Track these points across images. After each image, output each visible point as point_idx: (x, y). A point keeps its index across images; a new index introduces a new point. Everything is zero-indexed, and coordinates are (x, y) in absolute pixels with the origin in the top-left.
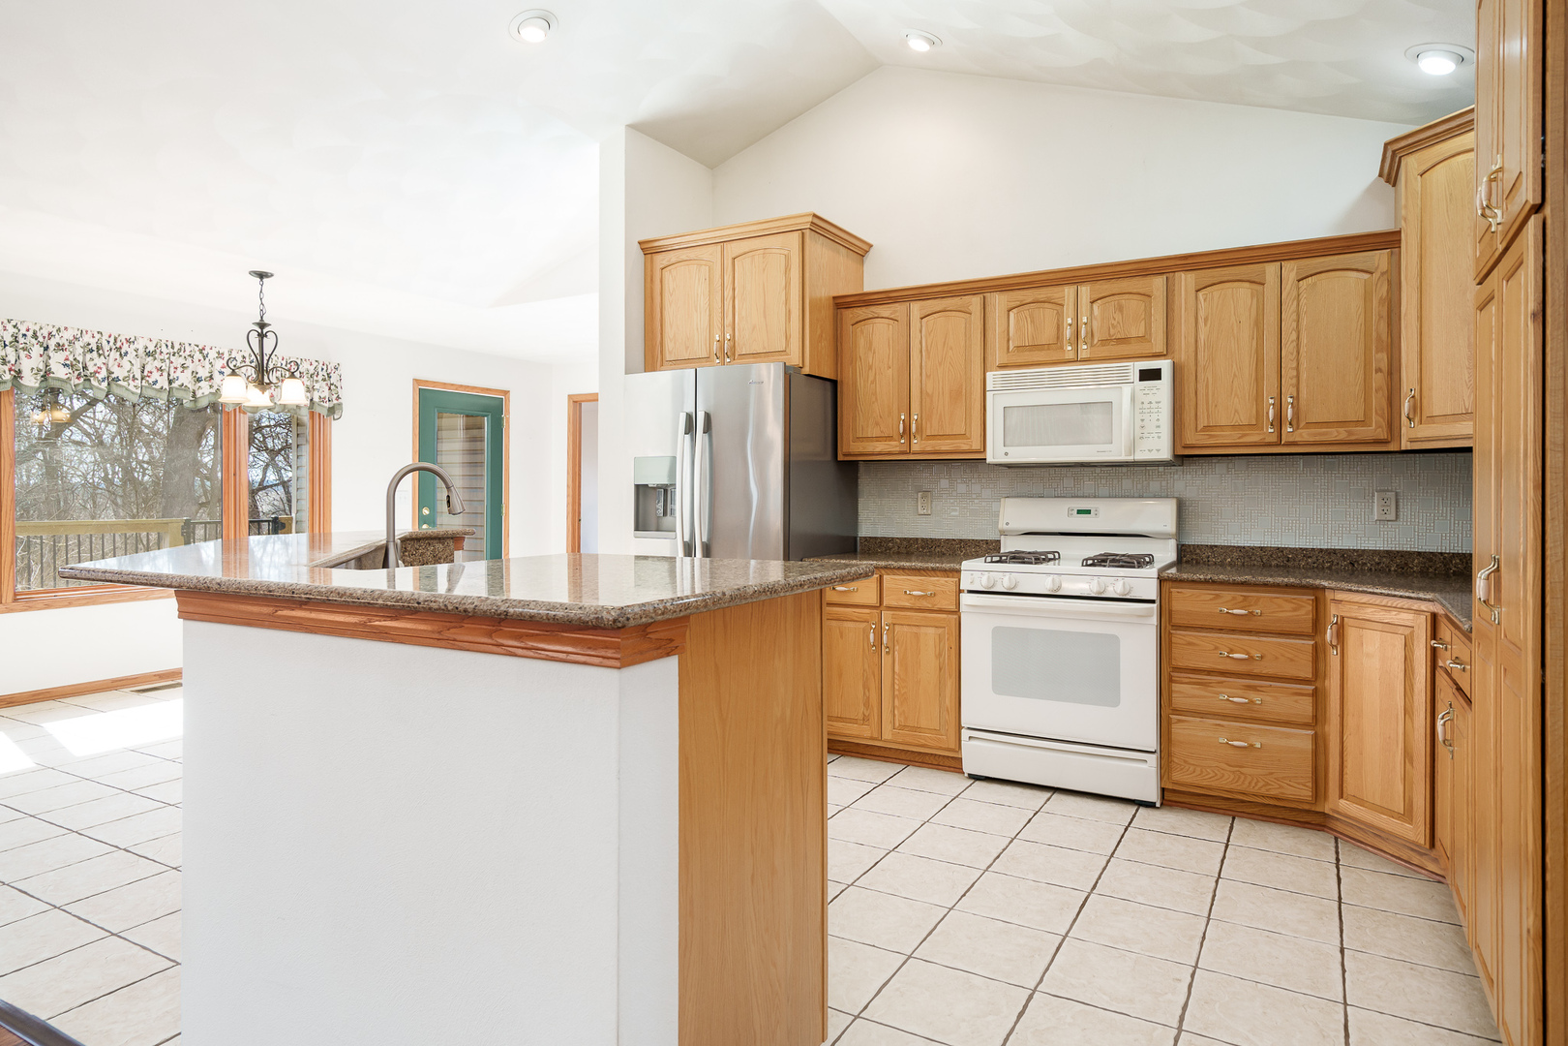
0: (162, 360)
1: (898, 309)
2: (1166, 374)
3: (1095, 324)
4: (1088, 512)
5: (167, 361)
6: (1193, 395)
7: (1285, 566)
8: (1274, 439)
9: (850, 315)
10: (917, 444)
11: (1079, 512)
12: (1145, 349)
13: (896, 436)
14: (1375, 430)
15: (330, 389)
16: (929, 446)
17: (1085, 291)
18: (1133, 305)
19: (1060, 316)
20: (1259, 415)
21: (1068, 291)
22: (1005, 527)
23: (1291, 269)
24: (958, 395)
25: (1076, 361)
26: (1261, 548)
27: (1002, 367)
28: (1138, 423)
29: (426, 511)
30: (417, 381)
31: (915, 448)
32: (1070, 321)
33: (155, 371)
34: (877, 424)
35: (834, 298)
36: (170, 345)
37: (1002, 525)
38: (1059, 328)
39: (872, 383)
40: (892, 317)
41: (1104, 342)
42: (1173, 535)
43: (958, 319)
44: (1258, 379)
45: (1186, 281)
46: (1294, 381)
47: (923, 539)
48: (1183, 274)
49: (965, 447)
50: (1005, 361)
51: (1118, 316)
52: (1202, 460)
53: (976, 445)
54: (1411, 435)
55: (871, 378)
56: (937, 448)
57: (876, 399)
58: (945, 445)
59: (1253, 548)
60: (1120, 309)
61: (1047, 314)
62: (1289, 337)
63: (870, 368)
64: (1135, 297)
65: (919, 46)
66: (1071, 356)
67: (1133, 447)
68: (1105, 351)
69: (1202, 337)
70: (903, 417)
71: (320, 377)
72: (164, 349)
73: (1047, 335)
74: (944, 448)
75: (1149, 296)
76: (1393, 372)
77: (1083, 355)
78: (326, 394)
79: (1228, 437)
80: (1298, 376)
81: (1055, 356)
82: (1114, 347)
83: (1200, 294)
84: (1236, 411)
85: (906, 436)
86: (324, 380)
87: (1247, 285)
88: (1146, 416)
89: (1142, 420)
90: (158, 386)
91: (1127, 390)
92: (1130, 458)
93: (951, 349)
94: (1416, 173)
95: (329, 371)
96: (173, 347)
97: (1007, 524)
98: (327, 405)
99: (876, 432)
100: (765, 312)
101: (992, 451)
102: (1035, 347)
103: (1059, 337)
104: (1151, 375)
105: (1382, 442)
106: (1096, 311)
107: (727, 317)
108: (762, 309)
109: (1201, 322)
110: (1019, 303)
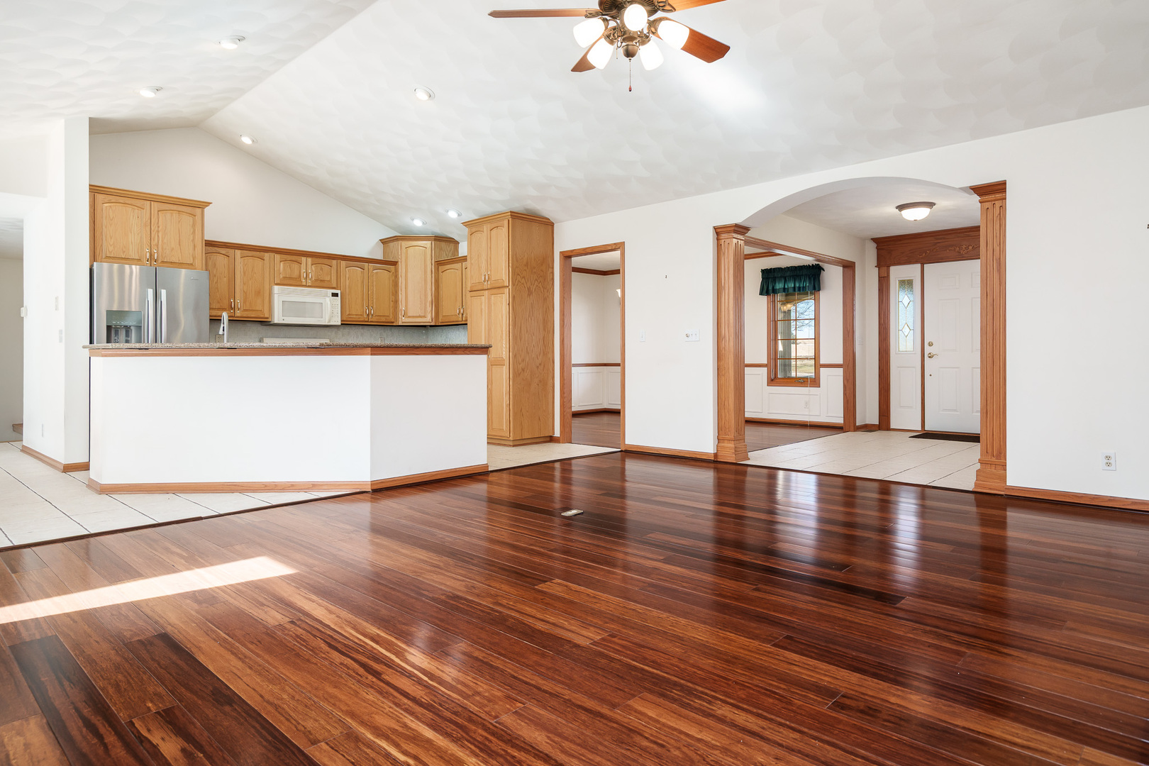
1: (231, 252)
2: (339, 295)
3: (313, 273)
6: (346, 303)
8: (367, 320)
10: (239, 313)
12: (332, 285)
14: (391, 318)
16: (245, 314)
17: (309, 260)
18: (326, 268)
19: (300, 267)
20: (363, 312)
21: (304, 259)
23: (371, 266)
24: (259, 293)
25: (306, 286)
27: (277, 284)
28: (331, 312)
32: (304, 270)
34: (218, 302)
38: (300, 272)
39: (216, 283)
40: (225, 254)
43: (259, 261)
44: (363, 300)
45: (343, 264)
46: (372, 302)
48: (342, 261)
49: (262, 316)
50: (279, 282)
51: (321, 272)
52: (349, 326)
53: (271, 315)
54: (402, 320)
55: (215, 281)
58: (254, 314)
60: (322, 269)
61: (295, 266)
62: (371, 288)
63: (215, 276)
64: (326, 266)
65: (247, 140)
66: (304, 284)
67: (329, 321)
68: (317, 283)
69: (347, 284)
70: (232, 300)
73: (295, 274)
74: (253, 316)
75: (331, 267)
76: (396, 302)
77: (309, 284)
79: (354, 318)
81: (299, 283)
82: (320, 284)
83: (346, 269)
84: (357, 310)
85: (234, 309)
87: (360, 269)
88: (334, 309)
89: (333, 311)
91: (328, 299)
92: (328, 324)
93: (255, 274)
94: (406, 247)
100: (179, 242)
101: (277, 319)
102: (290, 278)
103: (300, 276)
104: (335, 295)
105: (393, 322)
106: (313, 269)
107: (154, 240)
108: (178, 241)
109: (347, 279)
110: (285, 260)
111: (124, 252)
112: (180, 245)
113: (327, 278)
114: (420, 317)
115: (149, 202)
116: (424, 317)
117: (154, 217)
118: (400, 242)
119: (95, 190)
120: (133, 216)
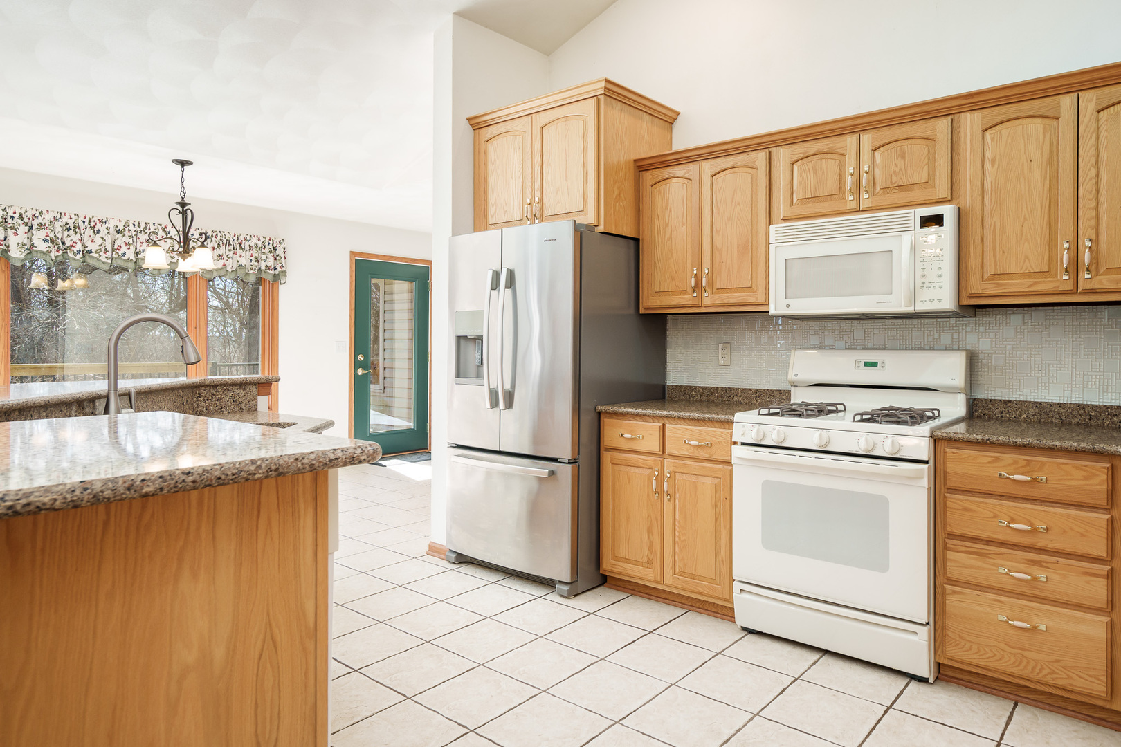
0: (131, 237)
1: (691, 169)
2: (949, 220)
3: (877, 172)
4: (874, 364)
5: (135, 238)
6: (978, 242)
7: (1087, 426)
8: (1069, 286)
9: (648, 177)
10: (708, 298)
11: (866, 364)
12: (928, 194)
13: (690, 291)
15: (275, 259)
16: (718, 298)
17: (867, 139)
18: (917, 150)
19: (842, 166)
20: (1052, 260)
21: (851, 140)
22: (794, 378)
23: (1090, 100)
24: (745, 249)
25: (859, 211)
26: (1060, 405)
27: (786, 220)
28: (919, 273)
29: (361, 358)
30: (353, 253)
31: (706, 301)
32: (852, 171)
33: (123, 245)
34: (672, 279)
35: (635, 161)
36: (136, 224)
37: (791, 376)
38: (841, 178)
39: (668, 240)
40: (686, 176)
41: (886, 190)
42: (961, 389)
43: (744, 177)
44: (1052, 223)
45: (971, 122)
46: (1093, 222)
47: (722, 389)
48: (968, 114)
49: (752, 300)
50: (789, 214)
51: (900, 162)
52: (996, 311)
53: (761, 299)
55: (667, 235)
56: (726, 301)
57: (672, 254)
58: (733, 298)
59: (1050, 405)
60: (903, 155)
61: (830, 165)
62: (1087, 173)
63: (667, 225)
64: (918, 141)
66: (853, 206)
67: (913, 297)
69: (989, 178)
70: (695, 272)
71: (267, 250)
72: (132, 227)
73: (830, 186)
74: (732, 301)
75: (933, 140)
77: (864, 204)
78: (271, 263)
79: (1017, 285)
80: (1097, 218)
81: (837, 206)
82: (896, 196)
83: (987, 134)
84: (1027, 257)
85: (698, 290)
86: (270, 252)
87: (1039, 120)
88: (927, 265)
89: (924, 269)
90: (126, 257)
91: (907, 238)
92: (911, 309)
93: (739, 204)
95: (275, 245)
96: (139, 226)
97: (796, 375)
98: (273, 272)
99: (671, 287)
100: (566, 175)
101: (774, 304)
102: (817, 198)
103: (841, 187)
104: (932, 221)
106: (878, 160)
107: (536, 182)
108: (564, 173)
109: (988, 164)
110: (802, 156)
111: (505, 212)
112: (566, 179)
113: (920, 176)
115: (530, 118)
117: (536, 140)
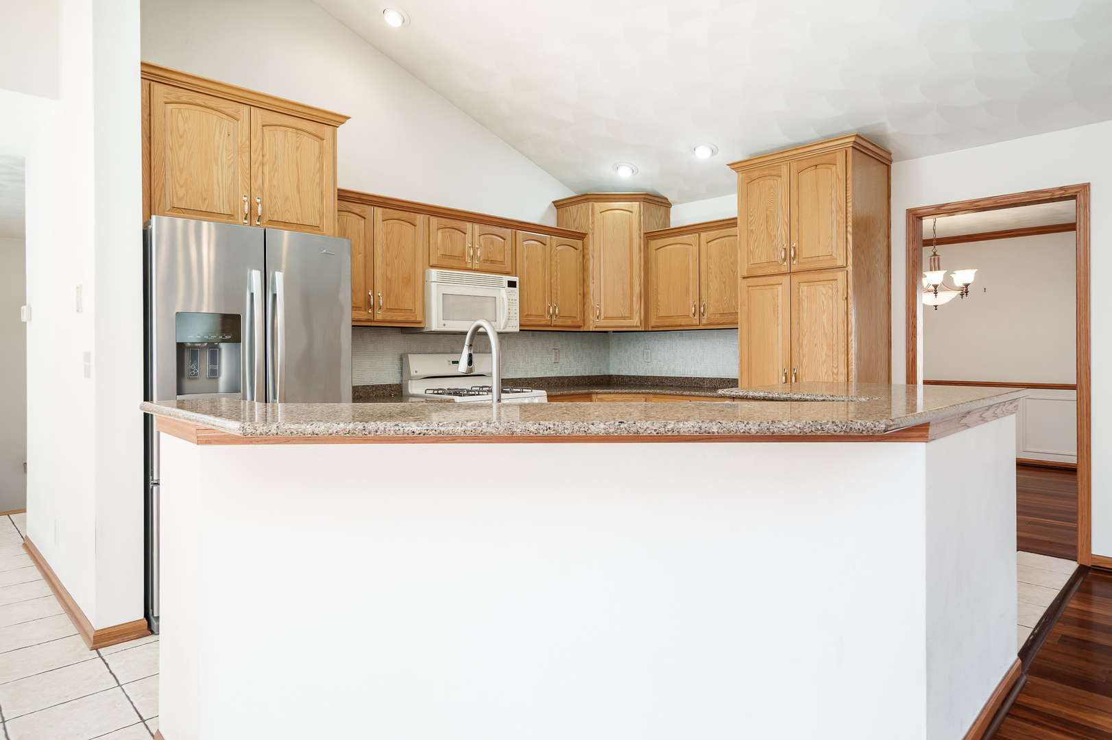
1: (369, 210)
2: (518, 286)
3: (481, 249)
4: (457, 362)
8: (549, 323)
10: (379, 315)
11: (453, 362)
12: (508, 269)
14: (579, 321)
16: (390, 316)
17: (477, 228)
18: (498, 241)
19: (465, 239)
20: (545, 310)
21: (468, 226)
22: (414, 374)
23: (554, 240)
24: (408, 281)
25: (473, 270)
27: (433, 266)
28: (507, 311)
31: (377, 317)
32: (470, 245)
38: (464, 248)
40: (361, 214)
41: (485, 261)
43: (407, 228)
44: (544, 293)
45: (519, 235)
48: (518, 231)
49: (413, 319)
50: (435, 263)
51: (491, 247)
53: (419, 318)
54: (595, 324)
56: (394, 318)
58: (400, 317)
60: (493, 243)
61: (458, 236)
62: (554, 273)
64: (498, 237)
66: (469, 266)
67: (505, 327)
68: (488, 266)
69: (525, 266)
70: (369, 293)
73: (458, 251)
74: (400, 319)
75: (505, 239)
76: (584, 296)
77: (477, 267)
79: (536, 321)
80: (557, 293)
81: (463, 265)
82: (490, 266)
83: (526, 243)
84: (538, 307)
85: (372, 308)
87: (539, 243)
88: (511, 307)
89: (509, 309)
91: (503, 292)
92: (504, 330)
93: (403, 248)
94: (599, 211)
97: (417, 371)
100: (298, 187)
101: (436, 323)
102: (451, 257)
103: (464, 253)
104: (512, 284)
105: (580, 327)
106: (482, 242)
107: (256, 180)
108: (296, 184)
109: (525, 259)
110: (444, 226)
111: (204, 200)
112: (298, 191)
113: (499, 258)
114: (623, 318)
115: (246, 108)
116: (631, 318)
117: (255, 136)
118: (590, 204)
119: (152, 75)
120: (220, 132)
